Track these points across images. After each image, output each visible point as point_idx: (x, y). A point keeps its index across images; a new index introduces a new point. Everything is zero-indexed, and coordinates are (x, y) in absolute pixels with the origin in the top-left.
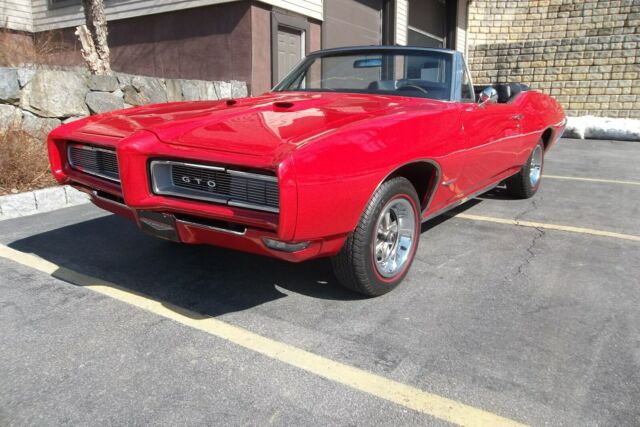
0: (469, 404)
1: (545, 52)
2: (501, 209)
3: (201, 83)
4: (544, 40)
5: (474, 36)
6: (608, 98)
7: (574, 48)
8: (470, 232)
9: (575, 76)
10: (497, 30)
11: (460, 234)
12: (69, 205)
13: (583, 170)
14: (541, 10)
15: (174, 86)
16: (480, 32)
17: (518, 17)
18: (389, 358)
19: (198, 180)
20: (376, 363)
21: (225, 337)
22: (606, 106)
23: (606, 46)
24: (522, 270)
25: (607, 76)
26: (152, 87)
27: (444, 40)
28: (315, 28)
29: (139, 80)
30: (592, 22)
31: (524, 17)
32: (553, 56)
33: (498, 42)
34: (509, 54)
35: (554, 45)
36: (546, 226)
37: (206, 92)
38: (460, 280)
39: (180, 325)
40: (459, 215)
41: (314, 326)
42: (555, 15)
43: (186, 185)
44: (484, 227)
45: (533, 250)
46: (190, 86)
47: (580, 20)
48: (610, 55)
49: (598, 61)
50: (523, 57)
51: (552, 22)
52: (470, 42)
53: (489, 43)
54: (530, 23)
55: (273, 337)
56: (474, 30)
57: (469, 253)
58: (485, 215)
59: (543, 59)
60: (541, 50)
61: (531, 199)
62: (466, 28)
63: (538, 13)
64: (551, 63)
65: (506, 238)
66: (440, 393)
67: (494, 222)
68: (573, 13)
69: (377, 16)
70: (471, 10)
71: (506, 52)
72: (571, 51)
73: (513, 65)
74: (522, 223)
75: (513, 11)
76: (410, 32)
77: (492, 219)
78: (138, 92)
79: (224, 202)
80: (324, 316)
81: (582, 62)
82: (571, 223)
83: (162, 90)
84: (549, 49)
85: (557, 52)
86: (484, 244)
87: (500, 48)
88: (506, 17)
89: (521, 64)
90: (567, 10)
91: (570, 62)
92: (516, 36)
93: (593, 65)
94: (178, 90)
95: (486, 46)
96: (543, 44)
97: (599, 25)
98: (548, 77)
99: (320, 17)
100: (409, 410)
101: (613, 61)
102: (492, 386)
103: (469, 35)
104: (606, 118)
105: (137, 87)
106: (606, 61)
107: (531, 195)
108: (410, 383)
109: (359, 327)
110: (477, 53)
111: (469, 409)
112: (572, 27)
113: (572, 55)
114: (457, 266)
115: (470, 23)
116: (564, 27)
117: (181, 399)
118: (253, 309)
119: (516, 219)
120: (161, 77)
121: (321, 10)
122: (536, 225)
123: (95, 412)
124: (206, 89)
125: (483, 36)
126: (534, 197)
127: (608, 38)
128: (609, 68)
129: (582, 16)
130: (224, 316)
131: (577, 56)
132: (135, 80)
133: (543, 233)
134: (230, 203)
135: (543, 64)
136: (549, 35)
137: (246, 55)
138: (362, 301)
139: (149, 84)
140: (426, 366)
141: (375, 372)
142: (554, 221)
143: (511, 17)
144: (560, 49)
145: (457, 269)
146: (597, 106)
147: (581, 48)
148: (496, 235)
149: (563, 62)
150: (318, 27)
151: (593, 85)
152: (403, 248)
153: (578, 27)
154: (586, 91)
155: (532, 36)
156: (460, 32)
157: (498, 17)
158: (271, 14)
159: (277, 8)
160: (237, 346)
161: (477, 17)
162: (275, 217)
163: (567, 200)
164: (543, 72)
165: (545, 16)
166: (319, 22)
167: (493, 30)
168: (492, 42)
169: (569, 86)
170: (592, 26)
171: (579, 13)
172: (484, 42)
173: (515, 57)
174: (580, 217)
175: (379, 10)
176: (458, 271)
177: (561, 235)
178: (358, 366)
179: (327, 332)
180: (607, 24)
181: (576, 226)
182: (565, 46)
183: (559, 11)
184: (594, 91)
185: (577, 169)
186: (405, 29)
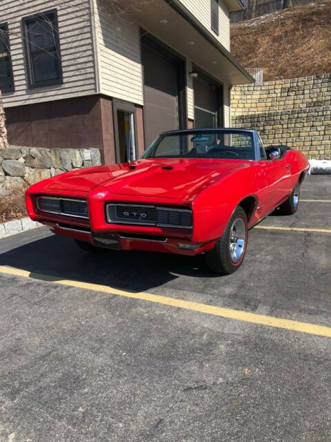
0: (302, 322)
1: (281, 119)
2: (279, 222)
3: (71, 150)
4: (280, 111)
5: (234, 110)
6: (323, 147)
7: (300, 115)
8: (267, 236)
9: (301, 134)
10: (249, 105)
11: (261, 238)
12: (7, 235)
13: (319, 195)
14: (276, 91)
15: (56, 153)
16: (238, 107)
17: (262, 96)
18: (252, 304)
19: (135, 214)
20: (246, 307)
21: (156, 301)
22: (322, 152)
23: (320, 113)
24: (305, 255)
25: (322, 133)
26: (42, 155)
27: (216, 114)
28: (139, 111)
29: (34, 150)
30: (310, 98)
31: (266, 96)
32: (286, 121)
33: (250, 113)
34: (258, 121)
35: (287, 114)
36: (309, 230)
37: (75, 157)
38: (272, 263)
39: (126, 297)
40: (256, 227)
41: (202, 292)
42: (286, 94)
43: (127, 217)
44: (274, 233)
45: (306, 244)
46: (65, 153)
47: (302, 97)
48: (323, 119)
49: (316, 124)
50: (267, 123)
51: (284, 99)
52: (232, 114)
53: (245, 114)
54: (270, 100)
55: (182, 299)
56: (234, 106)
57: (271, 248)
58: (271, 226)
59: (280, 124)
60: (279, 117)
61: (295, 214)
62: (229, 105)
63: (275, 93)
64: (285, 126)
65: (289, 238)
66: (286, 318)
67: (277, 230)
68: (297, 93)
69: (174, 100)
70: (232, 93)
71: (256, 120)
72: (298, 117)
73: (261, 128)
74: (295, 229)
75: (259, 93)
76: (195, 109)
77: (277, 228)
78: (34, 158)
79: (154, 224)
80: (205, 286)
81: (306, 124)
82: (324, 228)
83: (48, 157)
84: (284, 117)
85: (289, 118)
86: (277, 242)
87: (252, 117)
88: (254, 97)
89: (267, 128)
90: (293, 91)
91: (298, 125)
92: (261, 109)
93: (313, 126)
94: (58, 156)
95: (243, 116)
96: (280, 114)
97: (315, 100)
98: (284, 135)
99: (141, 103)
100: (274, 327)
101: (325, 123)
102: (310, 313)
103: (232, 110)
104: (324, 161)
105: (33, 155)
106: (320, 123)
107: (294, 212)
108: (268, 315)
109: (228, 290)
110: (237, 121)
111: (303, 324)
112: (297, 102)
113: (299, 120)
114: (267, 255)
115: (231, 102)
116: (291, 102)
117: (150, 333)
118: (163, 285)
119: (290, 227)
120: (47, 148)
121: (142, 98)
122: (304, 230)
123: (107, 343)
124: (75, 154)
125: (241, 110)
126: (296, 213)
127: (322, 108)
128: (323, 127)
129: (303, 94)
130: (149, 290)
131: (302, 121)
132: (31, 151)
133: (309, 234)
134: (158, 225)
135: (280, 126)
136: (282, 107)
137: (98, 130)
138: (224, 277)
139: (40, 153)
140: (272, 307)
141: (247, 311)
142: (313, 227)
143: (258, 97)
144: (291, 117)
145: (268, 257)
146: (316, 152)
147: (304, 115)
148: (282, 237)
149: (293, 125)
150: (141, 109)
151: (313, 139)
152: (240, 246)
153: (301, 101)
154: (309, 143)
155: (271, 108)
156: (226, 108)
157: (249, 97)
158: (112, 103)
159: (116, 98)
160: (165, 305)
161: (236, 97)
162: (190, 231)
163: (316, 214)
164: (281, 132)
165: (279, 95)
166: (141, 107)
167: (246, 105)
168: (246, 114)
169: (298, 140)
170: (310, 100)
171: (301, 92)
172: (241, 114)
173: (262, 123)
174: (327, 224)
175: (175, 96)
176: (269, 258)
177: (320, 235)
178: (237, 310)
179: (211, 294)
180: (320, 99)
181: (327, 229)
182: (294, 115)
183: (289, 91)
184: (314, 143)
185: (315, 195)
186: (192, 108)
